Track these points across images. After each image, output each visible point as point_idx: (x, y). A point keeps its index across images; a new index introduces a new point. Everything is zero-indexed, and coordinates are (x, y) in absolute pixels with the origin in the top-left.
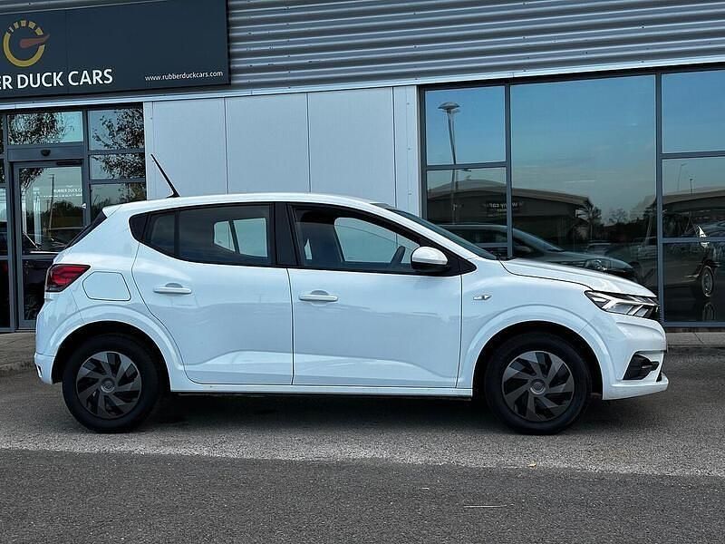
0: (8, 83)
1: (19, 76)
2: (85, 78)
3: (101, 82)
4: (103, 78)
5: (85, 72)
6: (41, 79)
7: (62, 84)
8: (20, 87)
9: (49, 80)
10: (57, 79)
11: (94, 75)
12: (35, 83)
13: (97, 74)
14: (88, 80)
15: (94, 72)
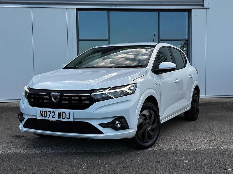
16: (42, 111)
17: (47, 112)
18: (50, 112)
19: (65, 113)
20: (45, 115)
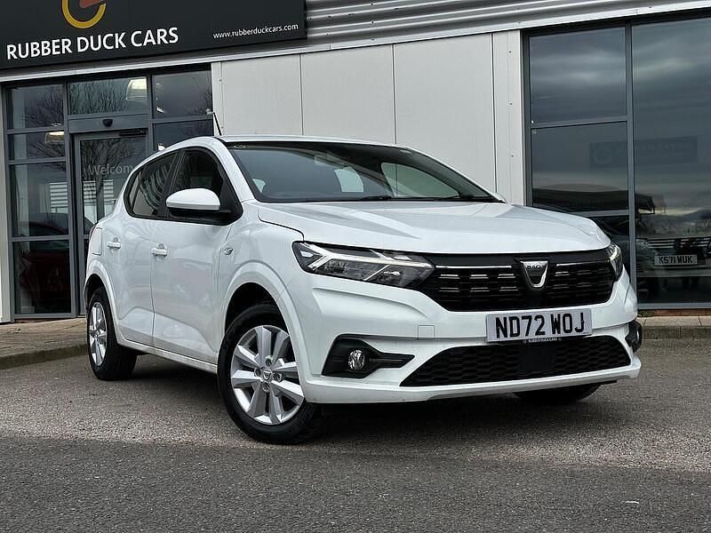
0: (67, 47)
1: (79, 39)
2: (149, 38)
3: (166, 42)
4: (169, 37)
5: (149, 32)
6: (103, 41)
7: (124, 46)
8: (80, 50)
9: (111, 41)
10: (119, 40)
11: (159, 33)
12: (96, 45)
13: (162, 34)
14: (153, 40)
15: (159, 31)
16: (505, 319)
17: (520, 319)
18: (529, 318)
19: (569, 315)
20: (515, 332)
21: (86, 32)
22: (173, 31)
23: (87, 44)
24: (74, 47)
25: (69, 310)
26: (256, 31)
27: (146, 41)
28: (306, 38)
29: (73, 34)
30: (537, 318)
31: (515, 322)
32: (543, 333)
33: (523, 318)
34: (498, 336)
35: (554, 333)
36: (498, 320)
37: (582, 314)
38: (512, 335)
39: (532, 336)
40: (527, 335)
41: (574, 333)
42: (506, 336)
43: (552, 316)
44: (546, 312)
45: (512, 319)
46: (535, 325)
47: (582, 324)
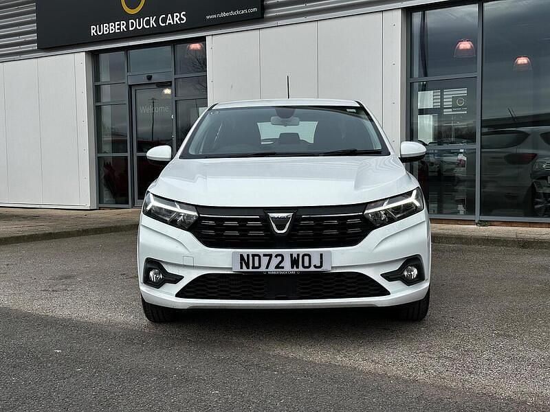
0: (124, 27)
1: (130, 21)
2: (170, 20)
3: (179, 22)
4: (181, 19)
5: (170, 15)
6: (143, 22)
7: (155, 26)
8: (131, 29)
9: (148, 23)
10: (152, 22)
11: (175, 17)
12: (140, 26)
13: (177, 16)
14: (171, 21)
15: (175, 14)
16: (248, 255)
17: (262, 256)
18: (270, 256)
19: (309, 256)
20: (257, 265)
21: (134, 17)
22: (183, 15)
23: (135, 25)
24: (127, 27)
25: (127, 203)
26: (232, 13)
27: (168, 22)
28: (263, 17)
29: (127, 17)
30: (276, 256)
31: (257, 258)
32: (283, 268)
33: (265, 255)
34: (241, 268)
35: (292, 267)
36: (242, 256)
37: (321, 255)
38: (253, 267)
39: (272, 269)
40: (267, 268)
41: (312, 269)
42: (248, 268)
43: (291, 255)
44: (286, 252)
45: (254, 256)
46: (275, 261)
47: (321, 262)
